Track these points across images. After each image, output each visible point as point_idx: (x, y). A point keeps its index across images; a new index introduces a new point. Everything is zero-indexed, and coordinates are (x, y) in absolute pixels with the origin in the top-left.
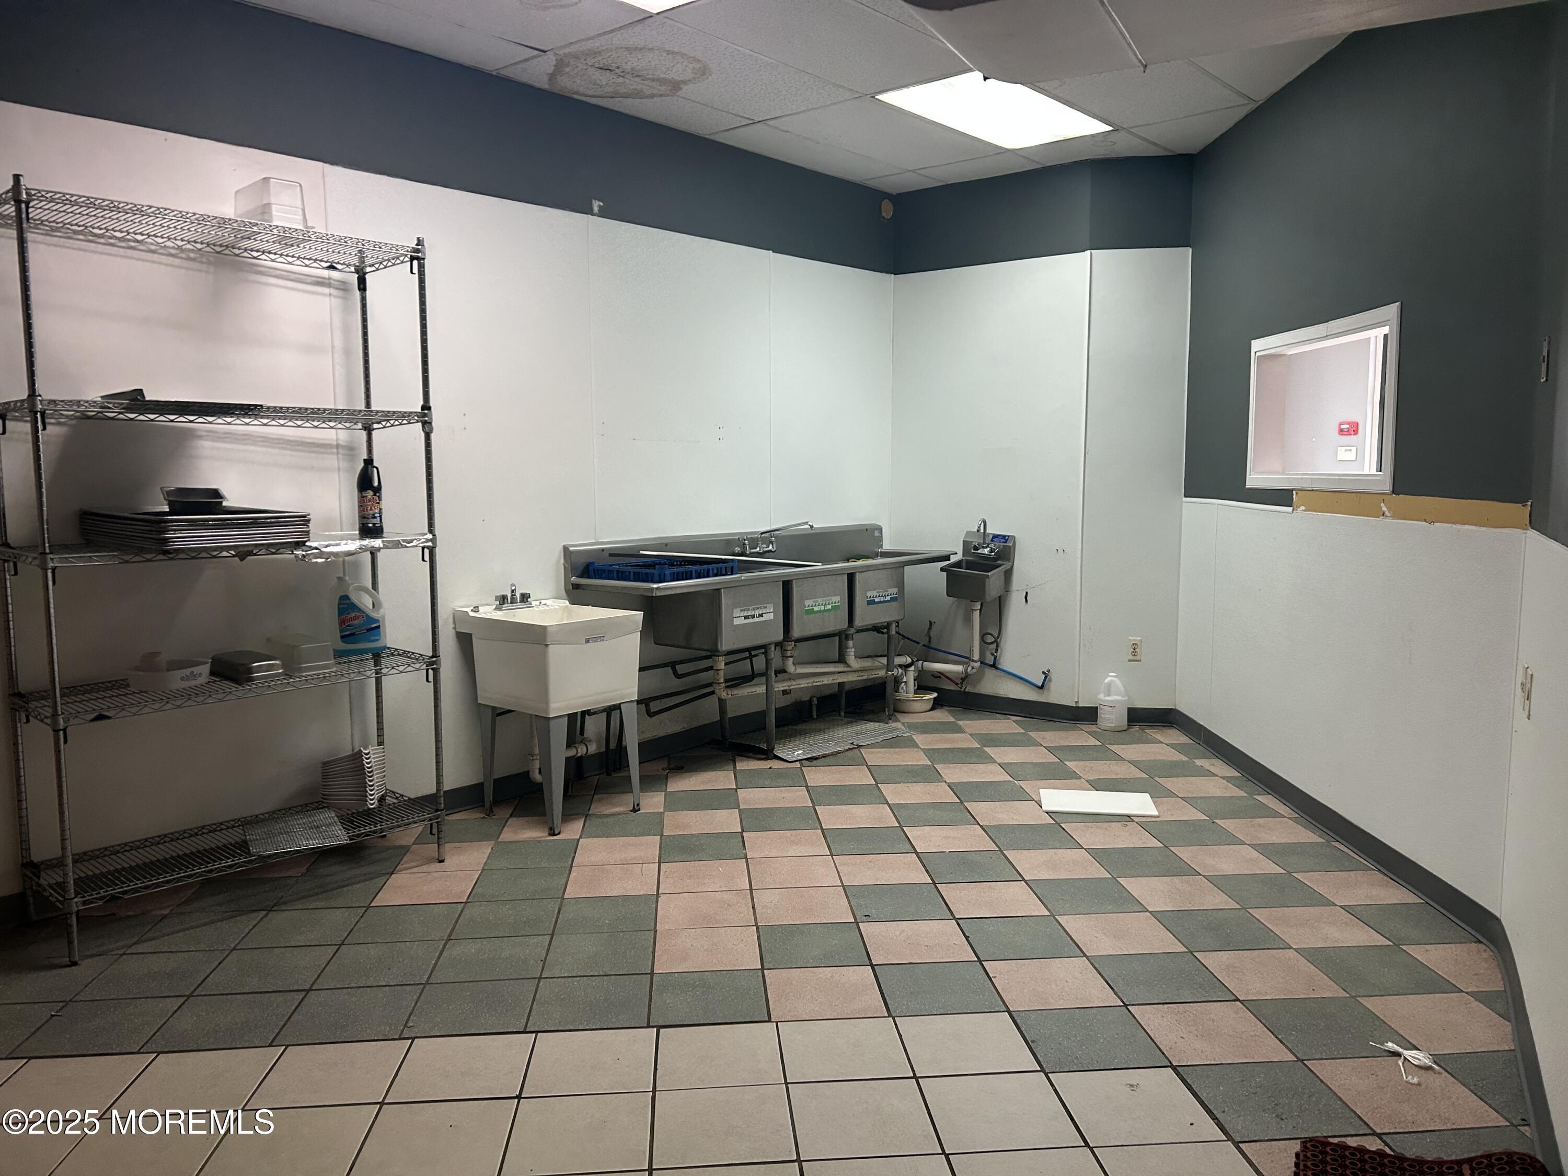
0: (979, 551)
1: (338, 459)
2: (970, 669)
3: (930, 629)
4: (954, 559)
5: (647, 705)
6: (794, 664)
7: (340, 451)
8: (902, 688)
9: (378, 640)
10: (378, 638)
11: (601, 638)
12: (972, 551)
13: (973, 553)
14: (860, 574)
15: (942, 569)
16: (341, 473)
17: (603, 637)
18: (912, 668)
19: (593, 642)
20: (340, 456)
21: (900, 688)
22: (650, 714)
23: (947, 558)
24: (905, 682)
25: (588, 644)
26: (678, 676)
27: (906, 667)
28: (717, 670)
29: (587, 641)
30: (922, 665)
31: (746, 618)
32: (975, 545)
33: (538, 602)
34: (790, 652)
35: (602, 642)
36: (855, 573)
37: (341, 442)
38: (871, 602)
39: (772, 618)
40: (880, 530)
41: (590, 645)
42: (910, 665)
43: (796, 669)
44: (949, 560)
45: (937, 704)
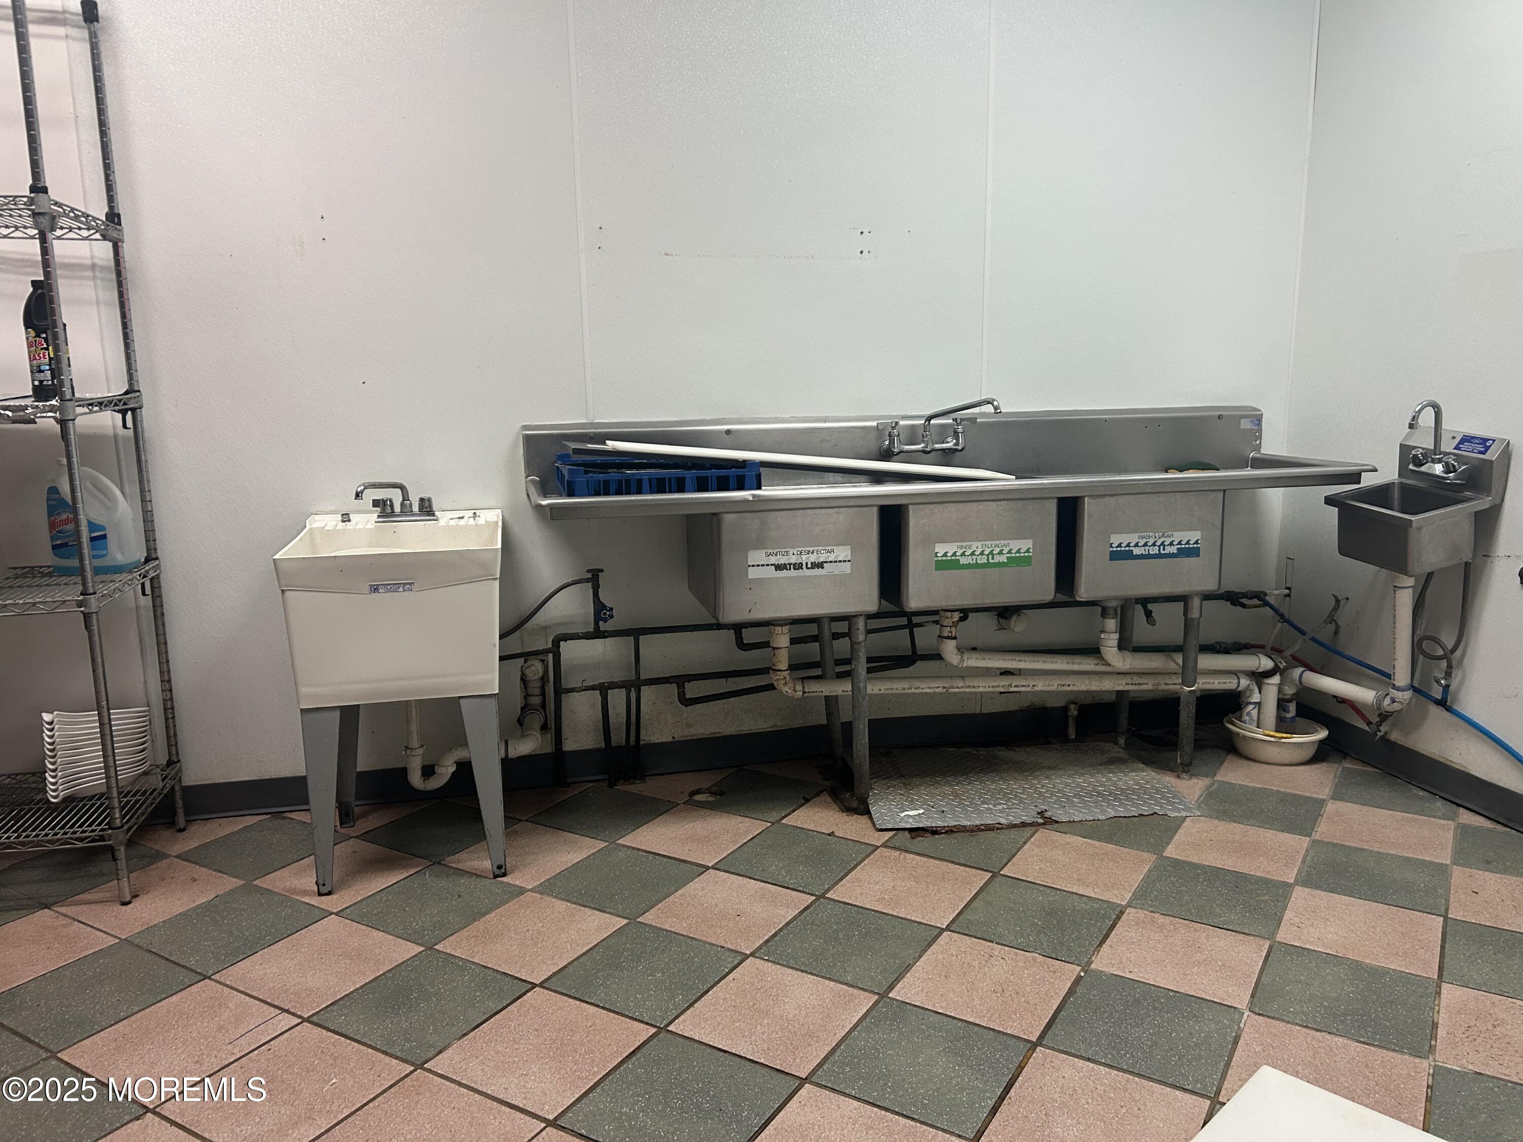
0: (1423, 469)
1: (96, 286)
2: (1387, 701)
3: (1335, 609)
4: (1368, 480)
5: (681, 687)
6: (960, 650)
7: (98, 274)
8: (1248, 714)
9: (105, 555)
10: (104, 552)
11: (408, 586)
12: (1411, 467)
13: (1411, 470)
14: (1092, 501)
15: (1329, 501)
16: (102, 306)
17: (411, 583)
18: (1276, 679)
19: (388, 591)
20: (99, 282)
21: (1245, 713)
22: (687, 702)
23: (1355, 477)
24: (1259, 704)
25: (376, 595)
26: (742, 645)
27: (1259, 677)
28: (774, 648)
29: (375, 589)
30: (1301, 677)
31: (778, 567)
32: (1415, 456)
33: (471, 513)
34: (949, 629)
35: (407, 593)
36: (1083, 497)
37: (97, 261)
38: (1121, 555)
39: (848, 571)
40: (1258, 420)
41: (381, 597)
42: (1269, 674)
43: (962, 660)
44: (1359, 482)
45: (1321, 754)
